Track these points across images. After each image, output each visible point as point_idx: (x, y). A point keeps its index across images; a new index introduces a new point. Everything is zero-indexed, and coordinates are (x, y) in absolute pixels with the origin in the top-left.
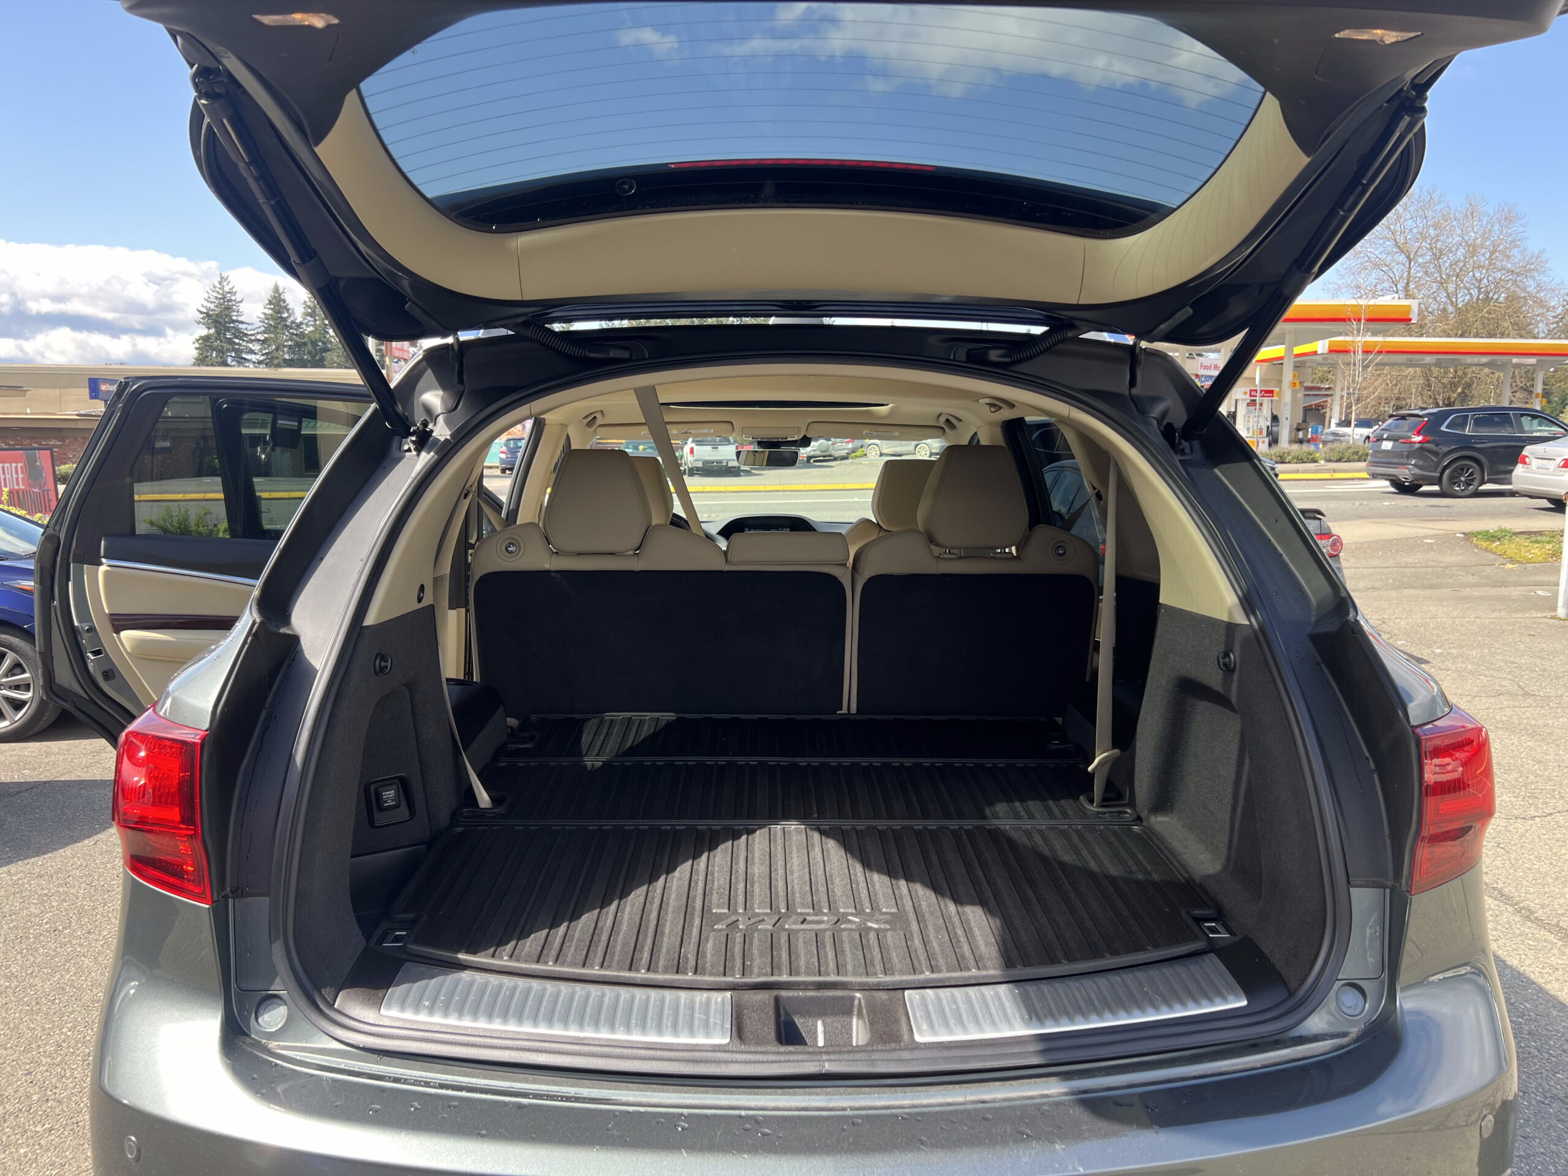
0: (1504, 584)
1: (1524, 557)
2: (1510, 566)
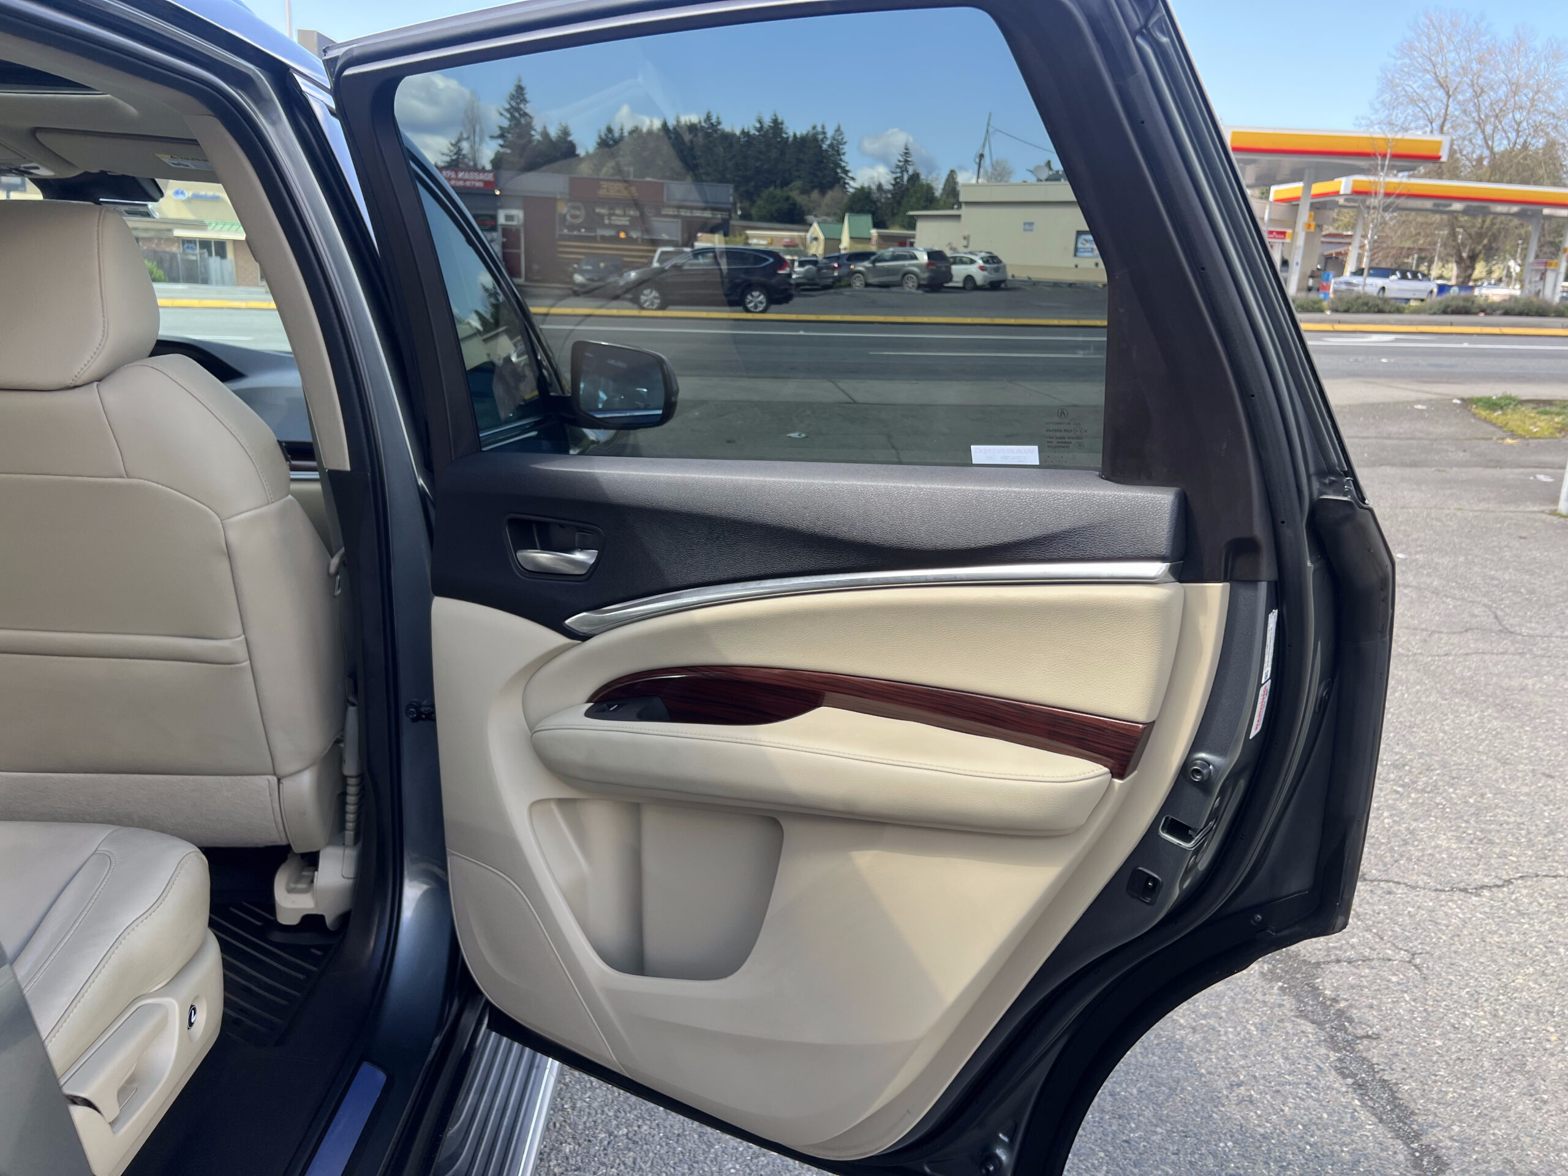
0: (1499, 464)
1: (1529, 431)
2: (1509, 441)
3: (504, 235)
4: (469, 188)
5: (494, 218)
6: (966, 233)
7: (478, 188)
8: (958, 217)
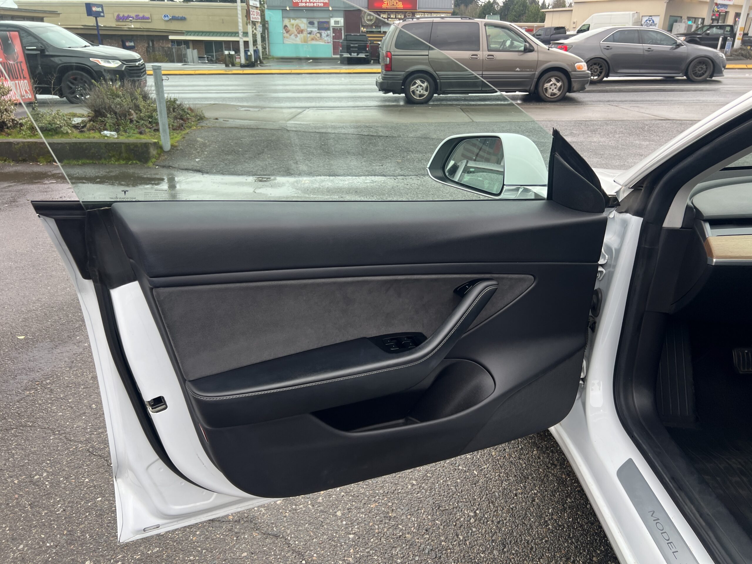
3: (333, 33)
4: (316, 7)
5: (328, 23)
6: (575, 21)
7: (321, 7)
8: (572, 10)
